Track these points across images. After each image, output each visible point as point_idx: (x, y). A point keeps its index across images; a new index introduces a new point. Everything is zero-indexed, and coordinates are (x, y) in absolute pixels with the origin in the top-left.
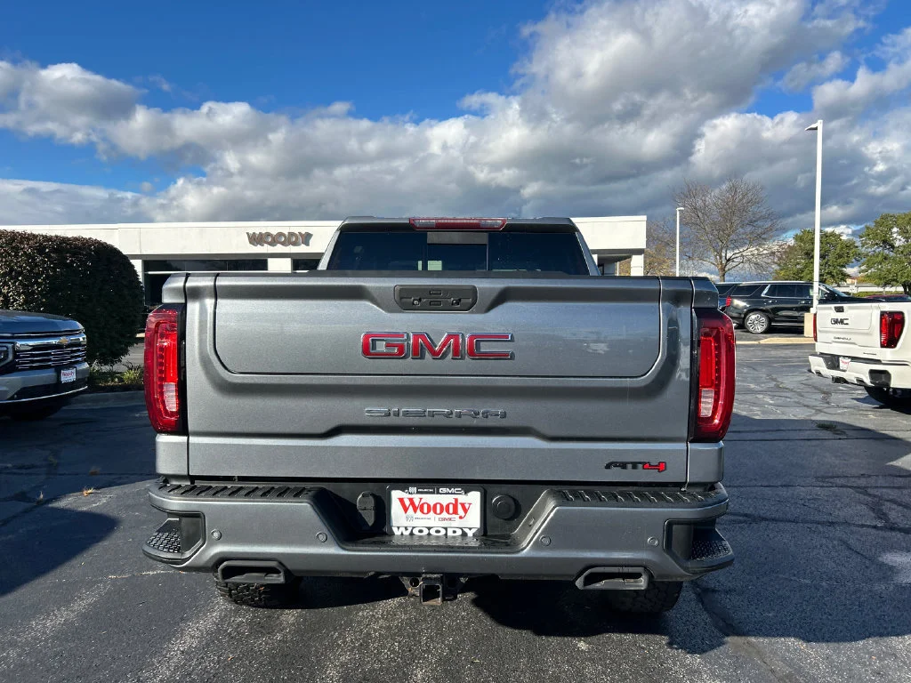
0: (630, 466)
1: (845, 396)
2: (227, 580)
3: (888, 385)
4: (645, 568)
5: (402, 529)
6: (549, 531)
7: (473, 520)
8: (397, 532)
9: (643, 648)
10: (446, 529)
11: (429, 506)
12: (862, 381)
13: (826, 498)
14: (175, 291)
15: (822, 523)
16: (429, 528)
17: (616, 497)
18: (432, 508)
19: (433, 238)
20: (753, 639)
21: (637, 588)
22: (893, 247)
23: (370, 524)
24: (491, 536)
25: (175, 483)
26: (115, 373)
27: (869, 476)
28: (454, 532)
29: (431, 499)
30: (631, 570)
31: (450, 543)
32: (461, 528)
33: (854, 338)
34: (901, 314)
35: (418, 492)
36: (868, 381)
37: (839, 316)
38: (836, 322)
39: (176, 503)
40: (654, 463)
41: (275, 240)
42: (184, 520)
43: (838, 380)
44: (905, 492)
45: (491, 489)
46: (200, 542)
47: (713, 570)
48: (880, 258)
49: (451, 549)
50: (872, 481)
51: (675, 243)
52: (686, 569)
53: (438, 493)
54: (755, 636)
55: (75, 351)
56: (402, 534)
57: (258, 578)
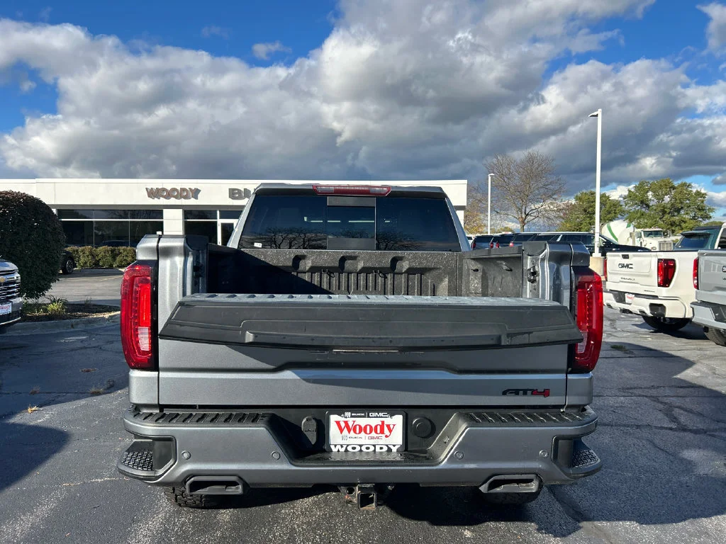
0: (521, 392)
1: (626, 322)
2: (194, 493)
3: (664, 315)
4: (537, 475)
5: (339, 447)
6: (462, 447)
7: (397, 438)
8: (334, 450)
9: (516, 534)
10: (374, 446)
11: (360, 427)
12: (644, 312)
13: (629, 406)
14: (149, 250)
15: (631, 426)
16: (361, 446)
17: (513, 418)
18: (363, 429)
19: (331, 201)
20: (598, 524)
21: (530, 491)
22: (648, 206)
23: (313, 443)
24: (411, 451)
25: (145, 411)
26: (40, 305)
27: (658, 387)
28: (381, 448)
29: (362, 422)
30: (524, 477)
31: (378, 458)
32: (387, 446)
33: (637, 279)
34: (673, 261)
35: (352, 417)
36: (648, 312)
37: (626, 262)
38: (623, 266)
39: (149, 429)
40: (541, 390)
41: (169, 194)
42: (157, 443)
43: (624, 311)
44: (688, 400)
45: (411, 412)
46: (171, 462)
47: (589, 475)
48: (639, 214)
49: (382, 463)
50: (661, 391)
51: (487, 201)
52: (568, 475)
53: (369, 417)
54: (599, 520)
55: (10, 288)
56: (339, 451)
57: (220, 490)
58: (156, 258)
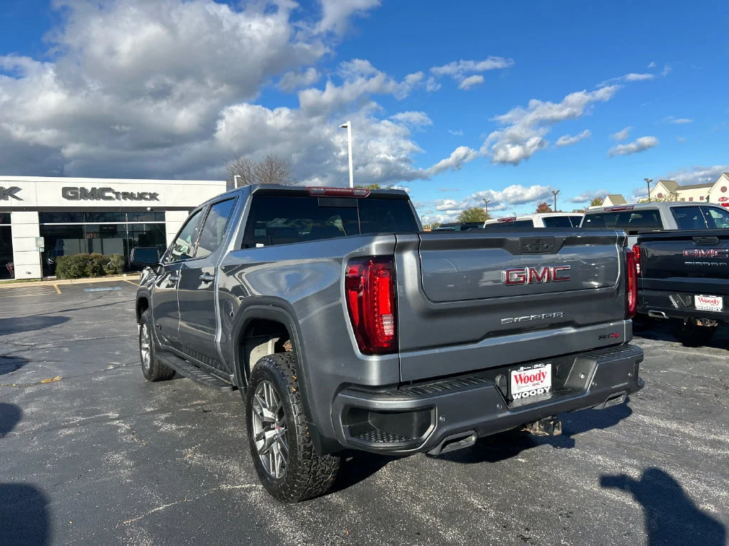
0: (607, 337)
5: (517, 395)
7: (547, 382)
8: (515, 398)
10: (536, 390)
16: (529, 392)
18: (529, 379)
23: (505, 396)
28: (540, 391)
29: (529, 373)
31: (539, 399)
32: (543, 388)
35: (524, 370)
40: (614, 333)
45: (555, 360)
46: (431, 428)
49: (540, 403)
53: (533, 368)
56: (517, 398)
58: (392, 253)
